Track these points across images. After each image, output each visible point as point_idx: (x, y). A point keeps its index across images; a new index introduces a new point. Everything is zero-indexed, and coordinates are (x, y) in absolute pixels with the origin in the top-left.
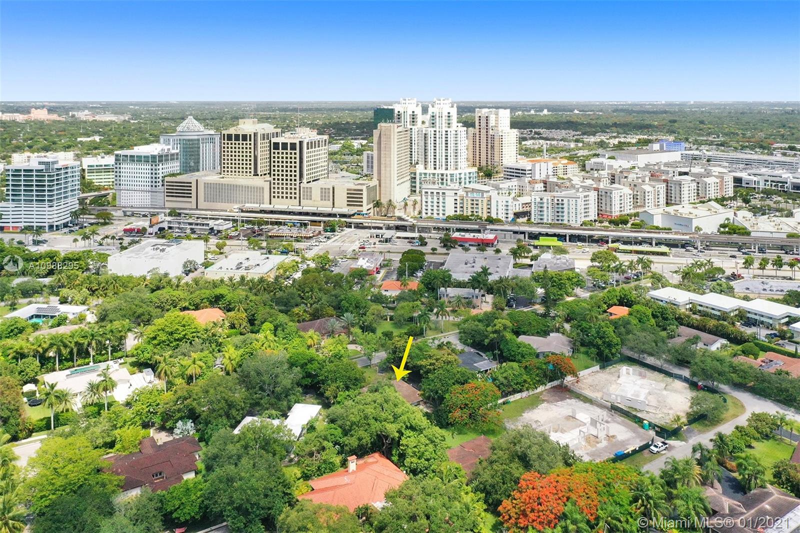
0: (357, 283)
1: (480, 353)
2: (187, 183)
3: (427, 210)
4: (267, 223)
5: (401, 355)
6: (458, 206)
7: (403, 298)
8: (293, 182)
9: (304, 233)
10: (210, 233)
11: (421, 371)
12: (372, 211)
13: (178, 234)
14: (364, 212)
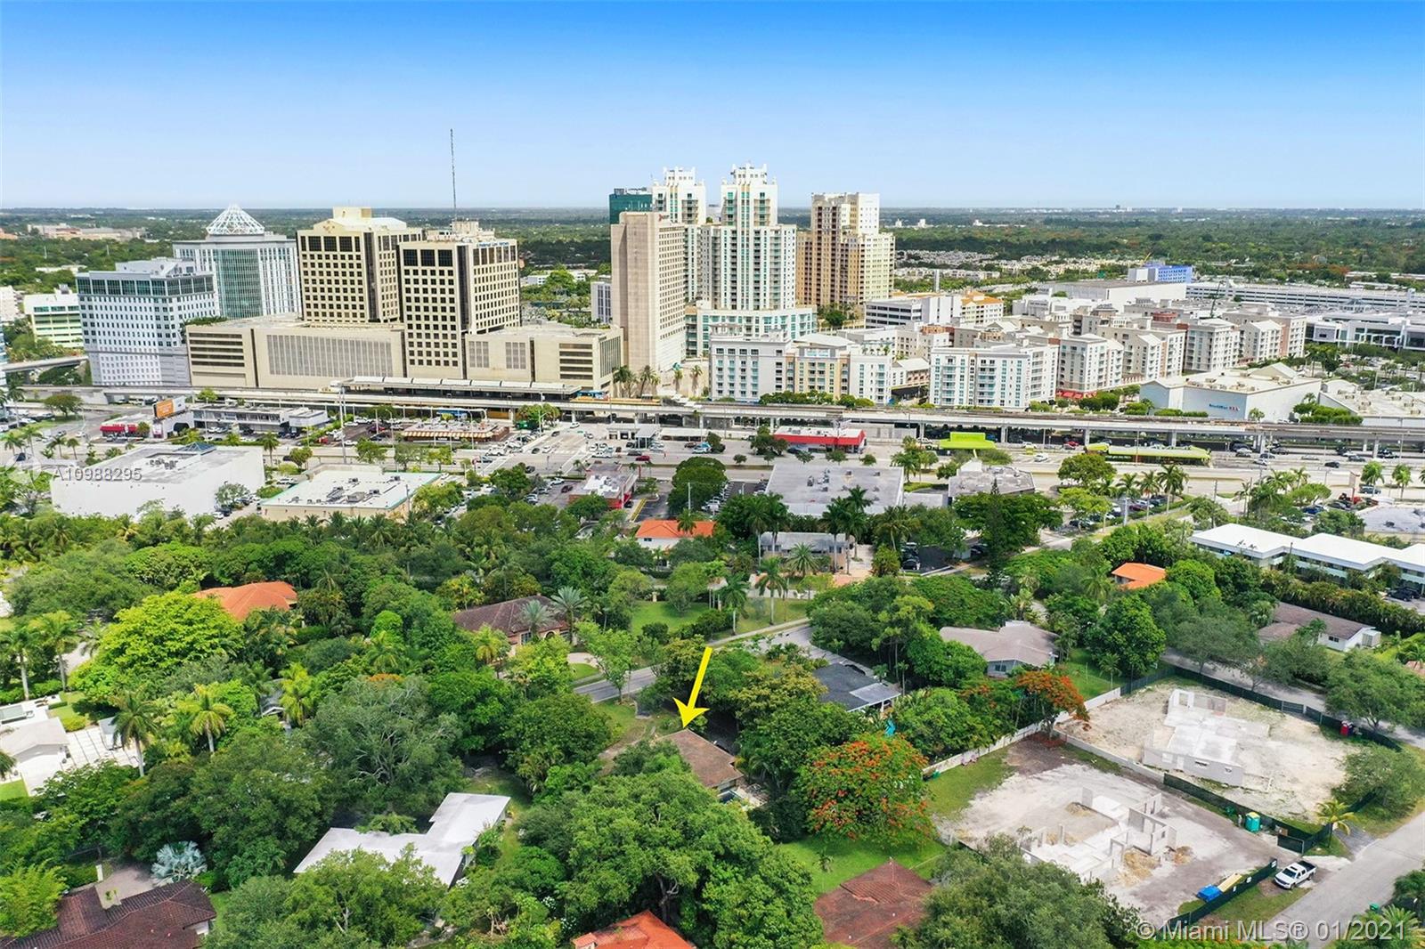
0: (586, 526)
1: (858, 665)
2: (233, 336)
3: (720, 384)
4: (398, 413)
5: (689, 677)
6: (784, 376)
7: (685, 555)
8: (449, 332)
9: (474, 429)
10: (281, 435)
11: (738, 714)
12: (610, 388)
13: (214, 437)
14: (595, 391)
